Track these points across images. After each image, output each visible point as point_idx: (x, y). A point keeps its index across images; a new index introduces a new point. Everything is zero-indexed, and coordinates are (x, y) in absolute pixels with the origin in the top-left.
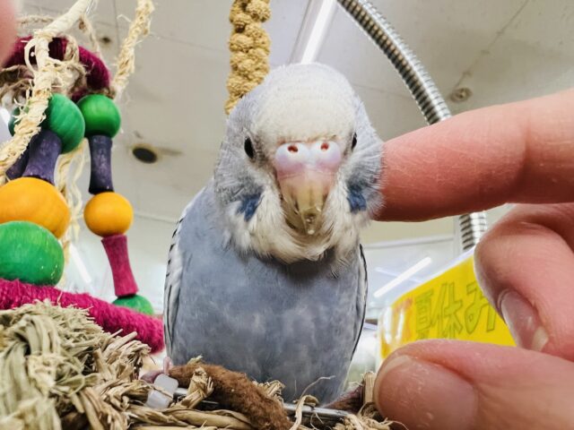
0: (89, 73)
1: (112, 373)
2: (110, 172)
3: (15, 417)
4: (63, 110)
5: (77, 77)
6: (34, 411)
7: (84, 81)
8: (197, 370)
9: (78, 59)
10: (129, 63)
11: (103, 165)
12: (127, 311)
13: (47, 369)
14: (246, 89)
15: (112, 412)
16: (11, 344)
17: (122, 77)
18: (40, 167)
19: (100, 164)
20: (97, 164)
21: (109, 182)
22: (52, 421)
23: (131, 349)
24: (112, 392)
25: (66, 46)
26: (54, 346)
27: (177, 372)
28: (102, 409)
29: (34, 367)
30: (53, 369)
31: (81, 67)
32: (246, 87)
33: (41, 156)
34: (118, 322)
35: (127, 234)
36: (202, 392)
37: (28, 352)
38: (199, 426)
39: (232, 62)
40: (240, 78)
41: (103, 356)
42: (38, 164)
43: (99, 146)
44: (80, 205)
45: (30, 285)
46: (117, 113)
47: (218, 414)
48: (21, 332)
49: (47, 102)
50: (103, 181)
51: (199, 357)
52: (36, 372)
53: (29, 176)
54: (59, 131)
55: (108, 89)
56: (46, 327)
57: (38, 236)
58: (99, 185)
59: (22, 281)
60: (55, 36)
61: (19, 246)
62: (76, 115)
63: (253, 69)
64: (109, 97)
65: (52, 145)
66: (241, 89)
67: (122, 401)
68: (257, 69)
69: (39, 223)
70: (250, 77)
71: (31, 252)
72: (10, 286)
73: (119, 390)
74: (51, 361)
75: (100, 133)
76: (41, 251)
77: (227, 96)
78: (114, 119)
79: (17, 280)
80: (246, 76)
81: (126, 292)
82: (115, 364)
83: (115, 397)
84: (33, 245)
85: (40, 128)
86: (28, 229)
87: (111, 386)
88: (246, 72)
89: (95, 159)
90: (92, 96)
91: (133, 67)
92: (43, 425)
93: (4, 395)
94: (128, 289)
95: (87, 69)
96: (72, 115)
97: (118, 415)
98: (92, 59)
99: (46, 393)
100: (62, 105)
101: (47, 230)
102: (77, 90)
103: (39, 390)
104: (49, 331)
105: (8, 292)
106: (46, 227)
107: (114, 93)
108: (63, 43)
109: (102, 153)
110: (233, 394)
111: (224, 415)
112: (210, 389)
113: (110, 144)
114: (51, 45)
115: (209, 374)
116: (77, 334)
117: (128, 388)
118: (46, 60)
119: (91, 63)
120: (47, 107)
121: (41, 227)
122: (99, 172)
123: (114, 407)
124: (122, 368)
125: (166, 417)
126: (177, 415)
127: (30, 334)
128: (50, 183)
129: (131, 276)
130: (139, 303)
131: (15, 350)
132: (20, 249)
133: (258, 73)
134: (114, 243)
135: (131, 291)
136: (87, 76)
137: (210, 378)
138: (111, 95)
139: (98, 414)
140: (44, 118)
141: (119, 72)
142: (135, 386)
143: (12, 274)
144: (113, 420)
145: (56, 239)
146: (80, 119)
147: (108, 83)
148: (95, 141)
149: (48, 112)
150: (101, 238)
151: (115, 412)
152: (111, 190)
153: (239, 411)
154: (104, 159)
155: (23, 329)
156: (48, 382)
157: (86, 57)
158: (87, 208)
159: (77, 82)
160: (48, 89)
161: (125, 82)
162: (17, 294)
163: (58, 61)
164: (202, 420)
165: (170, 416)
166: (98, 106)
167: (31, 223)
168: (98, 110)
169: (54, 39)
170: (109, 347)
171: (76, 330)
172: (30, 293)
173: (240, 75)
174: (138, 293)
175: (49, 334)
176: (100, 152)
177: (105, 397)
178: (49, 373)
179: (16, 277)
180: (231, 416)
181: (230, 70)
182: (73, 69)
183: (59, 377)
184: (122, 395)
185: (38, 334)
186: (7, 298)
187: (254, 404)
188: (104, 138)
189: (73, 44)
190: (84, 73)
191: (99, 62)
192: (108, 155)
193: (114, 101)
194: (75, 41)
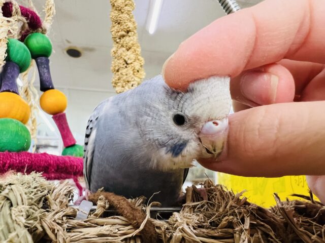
0: (29, 21)
1: (57, 205)
2: (50, 78)
3: (8, 242)
4: (16, 48)
5: (22, 24)
6: (18, 235)
7: (27, 26)
8: (100, 197)
9: (20, 14)
10: (52, 8)
11: (46, 74)
12: (69, 158)
13: (22, 214)
14: (120, 19)
15: (57, 227)
16: (3, 202)
17: (49, 18)
18: (9, 85)
19: (44, 74)
20: (43, 74)
21: (51, 84)
22: (27, 238)
23: (66, 191)
24: (57, 217)
25: (12, 7)
26: (24, 200)
27: (92, 197)
28: (52, 227)
29: (14, 214)
30: (24, 213)
31: (24, 19)
32: (120, 17)
33: (8, 77)
34: (65, 165)
35: (65, 112)
36: (103, 209)
37: (11, 205)
38: (103, 226)
39: (111, 2)
40: (117, 12)
41: (51, 197)
42: (7, 83)
43: (42, 63)
44: (38, 97)
45: (14, 153)
46: (49, 43)
47: (112, 218)
48: (7, 196)
49: (6, 45)
50: (47, 84)
51: (103, 188)
52: (16, 216)
53: (4, 91)
54: (16, 61)
55: (42, 28)
56: (19, 191)
57: (13, 126)
58: (45, 87)
59: (9, 151)
60: (4, 2)
61: (5, 133)
62: (25, 50)
63: (123, 6)
64: (43, 33)
65: (14, 70)
66: (118, 19)
67: (62, 220)
68: (126, 5)
69: (13, 118)
70: (122, 11)
71: (11, 135)
72: (4, 155)
73: (61, 214)
74: (23, 210)
75: (41, 56)
76: (17, 134)
77: (110, 24)
78: (48, 46)
79: (7, 151)
80: (120, 10)
81: (70, 144)
82: (58, 200)
83: (59, 219)
84: (11, 131)
85: (5, 62)
86: (8, 122)
87: (57, 213)
88: (120, 8)
89: (40, 71)
90: (33, 34)
91: (55, 11)
92: (23, 241)
93: (2, 230)
94: (71, 142)
95: (27, 19)
96: (22, 50)
97: (60, 228)
98: (28, 13)
99: (22, 225)
100: (16, 45)
101: (19, 121)
102: (23, 32)
103: (19, 224)
104: (21, 193)
105: (3, 158)
106: (18, 119)
107: (45, 30)
108: (10, 5)
109: (44, 67)
110: (119, 208)
111: (115, 218)
112: (107, 206)
113: (48, 61)
114: (3, 8)
115: (106, 198)
116: (36, 190)
117: (65, 213)
118: (2, 19)
119: (29, 15)
120: (7, 48)
121: (14, 120)
122: (44, 79)
123: (58, 224)
124: (61, 202)
125: (86, 224)
126: (92, 222)
127: (11, 196)
128: (16, 93)
129: (71, 135)
130: (78, 149)
131: (5, 206)
132: (5, 134)
133: (126, 8)
134: (59, 118)
135: (73, 143)
136: (28, 23)
137: (107, 201)
138: (44, 32)
139: (50, 229)
140: (6, 55)
141: (47, 15)
142: (69, 211)
143: (3, 148)
144: (58, 231)
145: (24, 125)
146: (27, 52)
147: (41, 25)
148: (39, 60)
149: (8, 51)
150: (52, 116)
151: (59, 227)
152: (53, 88)
153: (122, 216)
154: (45, 71)
155: (8, 194)
156: (23, 220)
157: (25, 12)
158: (41, 99)
159: (23, 28)
160: (5, 38)
161: (51, 20)
162: (8, 159)
163: (8, 19)
164: (104, 223)
165: (88, 223)
166: (37, 40)
167: (9, 119)
168: (37, 43)
169: (4, 4)
170: (55, 191)
171: (35, 188)
172: (14, 157)
173: (116, 10)
174: (76, 144)
175: (20, 195)
176: (43, 66)
177: (53, 219)
178: (22, 216)
179: (6, 150)
180: (118, 218)
181: (111, 7)
182: (19, 20)
183: (28, 216)
184: (62, 217)
185: (15, 195)
186: (3, 162)
187: (128, 212)
188: (44, 58)
189: (16, 6)
190: (26, 21)
191: (33, 14)
192: (48, 68)
193: (46, 35)
194: (16, 3)
